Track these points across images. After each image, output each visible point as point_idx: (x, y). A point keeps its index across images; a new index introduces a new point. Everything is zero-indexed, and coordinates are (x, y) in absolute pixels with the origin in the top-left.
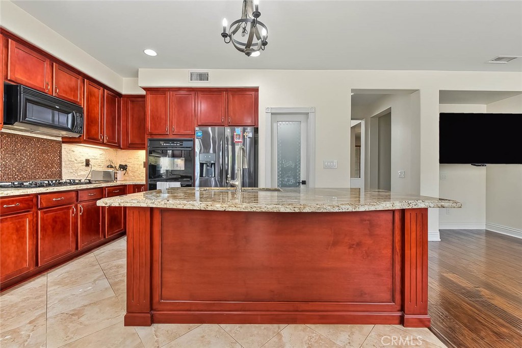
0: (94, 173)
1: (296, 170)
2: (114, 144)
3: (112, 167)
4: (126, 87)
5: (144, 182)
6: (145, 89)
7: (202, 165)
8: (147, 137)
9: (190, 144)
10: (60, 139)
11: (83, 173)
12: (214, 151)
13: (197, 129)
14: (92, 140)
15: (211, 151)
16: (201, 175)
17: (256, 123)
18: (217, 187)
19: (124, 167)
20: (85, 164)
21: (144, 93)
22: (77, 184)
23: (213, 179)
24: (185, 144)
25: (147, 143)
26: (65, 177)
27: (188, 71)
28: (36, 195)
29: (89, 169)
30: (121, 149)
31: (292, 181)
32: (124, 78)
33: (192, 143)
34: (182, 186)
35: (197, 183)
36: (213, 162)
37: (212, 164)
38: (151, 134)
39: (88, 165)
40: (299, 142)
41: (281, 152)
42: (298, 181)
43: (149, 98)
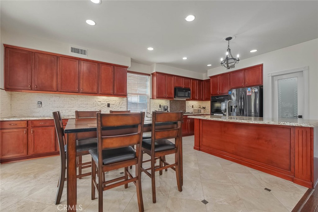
0: (194, 110)
1: (294, 109)
2: (200, 99)
3: (200, 108)
5: (210, 114)
6: (209, 77)
7: (231, 107)
10: (185, 100)
11: (191, 110)
12: (237, 100)
14: (194, 99)
16: (231, 111)
17: (262, 83)
19: (204, 108)
21: (210, 78)
22: (189, 113)
24: (225, 98)
25: (211, 98)
29: (193, 109)
30: (203, 101)
31: (291, 116)
32: (203, 74)
36: (236, 105)
38: (212, 95)
39: (193, 107)
40: (296, 90)
41: (280, 98)
42: (295, 116)
43: (211, 80)
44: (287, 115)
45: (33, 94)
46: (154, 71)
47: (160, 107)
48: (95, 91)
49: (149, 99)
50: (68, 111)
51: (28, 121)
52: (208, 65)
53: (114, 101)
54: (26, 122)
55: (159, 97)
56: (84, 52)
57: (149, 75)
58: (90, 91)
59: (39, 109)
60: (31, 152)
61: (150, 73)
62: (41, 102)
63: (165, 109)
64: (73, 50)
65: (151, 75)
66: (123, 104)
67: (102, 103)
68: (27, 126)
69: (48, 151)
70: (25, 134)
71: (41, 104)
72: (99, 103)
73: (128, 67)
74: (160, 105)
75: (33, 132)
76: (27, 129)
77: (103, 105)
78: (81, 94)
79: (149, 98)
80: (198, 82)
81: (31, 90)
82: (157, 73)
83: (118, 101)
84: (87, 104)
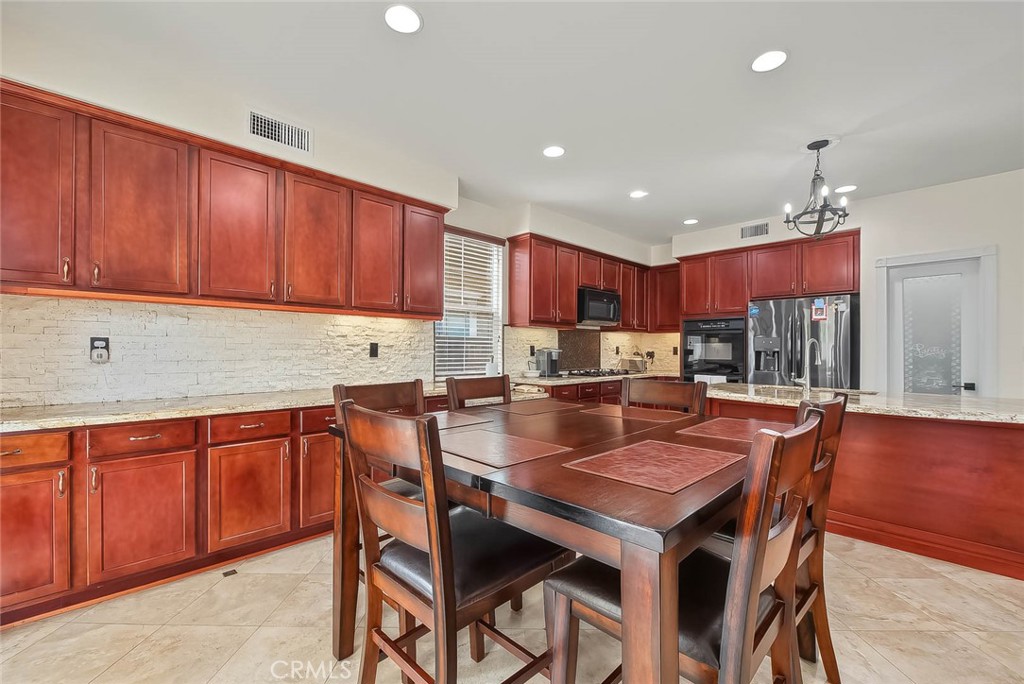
1: (950, 364)
2: (642, 328)
3: (639, 355)
4: (655, 258)
5: (678, 374)
6: (677, 258)
7: (758, 354)
8: (682, 319)
9: (740, 324)
10: (599, 328)
11: (614, 362)
12: (779, 333)
13: (750, 304)
14: (626, 327)
15: (774, 335)
16: (757, 367)
17: (856, 286)
18: (785, 385)
19: (650, 355)
20: (616, 351)
21: (679, 262)
22: (616, 374)
23: (777, 374)
24: (733, 325)
25: (682, 325)
26: (605, 366)
28: (600, 383)
29: (618, 357)
30: (649, 332)
32: (652, 248)
33: (743, 322)
34: (728, 381)
35: (750, 376)
36: (777, 350)
37: (774, 353)
38: (687, 314)
39: (617, 353)
40: (957, 311)
41: (911, 331)
42: (954, 383)
43: (684, 268)
44: (930, 382)
45: (66, 304)
46: (524, 229)
47: (532, 354)
48: (338, 294)
49: (501, 328)
50: (224, 375)
51: (72, 433)
52: (686, 222)
53: (393, 335)
54: (64, 437)
55: (536, 322)
56: (298, 139)
57: (500, 242)
58: (320, 296)
59: (96, 369)
60: (88, 575)
61: (504, 235)
62: (106, 340)
63: (552, 360)
64: (260, 126)
65: (507, 243)
66: (422, 344)
67: (351, 340)
68: (71, 456)
69: (166, 558)
70: (63, 493)
71: (107, 347)
72: (342, 343)
73: (447, 210)
74: (532, 348)
75: (101, 479)
76: (71, 471)
77: (356, 350)
78: (286, 307)
79: (501, 324)
80: (624, 267)
81: (74, 284)
82: (533, 236)
83: (405, 334)
84: (298, 347)
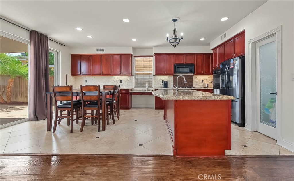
6: (212, 50)
10: (192, 75)
11: (201, 85)
20: (201, 82)
25: (213, 72)
26: (195, 86)
27: (220, 36)
29: (203, 83)
43: (214, 53)
49: (152, 76)
55: (157, 74)
57: (152, 57)
58: (107, 73)
63: (165, 84)
64: (98, 50)
66: (131, 80)
71: (87, 81)
72: (115, 80)
73: (130, 54)
74: (163, 81)
77: (117, 82)
82: (155, 54)
83: (127, 78)
